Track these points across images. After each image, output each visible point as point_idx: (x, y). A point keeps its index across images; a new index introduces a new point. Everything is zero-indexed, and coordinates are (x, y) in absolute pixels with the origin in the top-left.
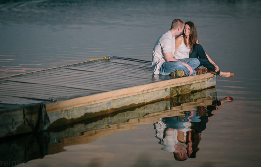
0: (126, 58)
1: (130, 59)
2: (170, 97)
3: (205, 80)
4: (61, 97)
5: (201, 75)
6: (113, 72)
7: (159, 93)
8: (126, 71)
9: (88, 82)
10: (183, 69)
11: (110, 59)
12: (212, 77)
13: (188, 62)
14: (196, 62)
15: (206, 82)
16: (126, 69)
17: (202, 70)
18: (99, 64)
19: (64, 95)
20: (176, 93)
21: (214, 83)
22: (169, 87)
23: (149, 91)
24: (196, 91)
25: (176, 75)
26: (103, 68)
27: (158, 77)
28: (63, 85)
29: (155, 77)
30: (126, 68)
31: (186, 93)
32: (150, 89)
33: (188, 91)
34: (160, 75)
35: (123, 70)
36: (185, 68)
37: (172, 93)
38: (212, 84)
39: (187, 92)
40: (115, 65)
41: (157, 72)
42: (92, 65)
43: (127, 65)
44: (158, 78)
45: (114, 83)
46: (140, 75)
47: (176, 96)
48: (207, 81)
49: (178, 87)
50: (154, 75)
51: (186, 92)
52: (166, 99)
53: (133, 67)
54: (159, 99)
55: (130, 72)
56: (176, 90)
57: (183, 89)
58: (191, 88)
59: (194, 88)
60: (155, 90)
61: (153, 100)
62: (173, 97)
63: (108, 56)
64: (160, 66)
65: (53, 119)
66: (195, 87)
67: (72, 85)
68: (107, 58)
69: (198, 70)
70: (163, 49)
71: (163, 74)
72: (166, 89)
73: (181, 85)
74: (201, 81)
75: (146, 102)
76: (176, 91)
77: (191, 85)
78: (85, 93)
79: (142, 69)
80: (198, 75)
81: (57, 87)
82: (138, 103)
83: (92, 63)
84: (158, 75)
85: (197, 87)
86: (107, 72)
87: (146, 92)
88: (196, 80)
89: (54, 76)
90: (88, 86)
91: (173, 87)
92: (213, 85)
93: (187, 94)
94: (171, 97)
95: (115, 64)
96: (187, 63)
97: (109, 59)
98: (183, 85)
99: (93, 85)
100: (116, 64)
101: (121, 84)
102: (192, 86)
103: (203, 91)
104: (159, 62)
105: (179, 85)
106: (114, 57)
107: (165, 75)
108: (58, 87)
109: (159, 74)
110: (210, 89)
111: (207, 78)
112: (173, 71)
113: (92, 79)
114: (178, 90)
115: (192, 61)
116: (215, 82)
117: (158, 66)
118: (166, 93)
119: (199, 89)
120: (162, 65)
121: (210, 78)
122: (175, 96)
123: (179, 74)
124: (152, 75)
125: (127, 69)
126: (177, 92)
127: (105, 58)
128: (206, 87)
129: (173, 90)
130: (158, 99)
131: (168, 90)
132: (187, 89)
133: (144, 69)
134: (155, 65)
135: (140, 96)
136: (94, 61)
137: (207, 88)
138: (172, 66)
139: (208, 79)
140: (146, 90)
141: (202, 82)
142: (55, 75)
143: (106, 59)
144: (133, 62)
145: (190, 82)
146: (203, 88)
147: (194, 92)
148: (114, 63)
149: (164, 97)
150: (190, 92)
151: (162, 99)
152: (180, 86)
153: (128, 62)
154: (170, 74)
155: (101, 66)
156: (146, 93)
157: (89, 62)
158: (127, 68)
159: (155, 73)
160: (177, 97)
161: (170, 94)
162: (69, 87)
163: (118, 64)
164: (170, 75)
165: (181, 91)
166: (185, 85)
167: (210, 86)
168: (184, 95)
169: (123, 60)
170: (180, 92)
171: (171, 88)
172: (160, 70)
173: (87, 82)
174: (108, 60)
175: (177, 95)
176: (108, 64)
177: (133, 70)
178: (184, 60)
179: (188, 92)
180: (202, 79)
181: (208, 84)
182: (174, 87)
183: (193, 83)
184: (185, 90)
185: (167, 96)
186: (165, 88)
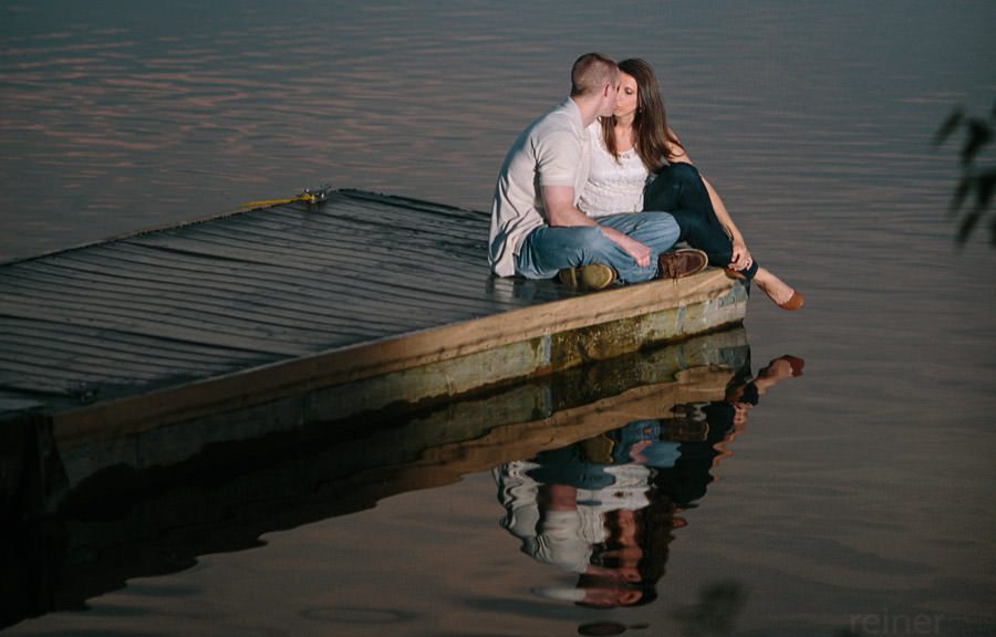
0: (392, 197)
1: (405, 203)
2: (549, 371)
3: (701, 299)
4: (116, 381)
5: (681, 281)
6: (332, 267)
7: (505, 359)
8: (386, 259)
9: (229, 313)
10: (607, 259)
11: (325, 202)
12: (729, 287)
13: (632, 226)
14: (665, 228)
15: (703, 307)
16: (385, 251)
17: (684, 260)
18: (277, 227)
19: (126, 374)
20: (578, 354)
21: (738, 310)
22: (548, 333)
23: (464, 352)
24: (663, 344)
25: (580, 279)
26: (292, 244)
27: (511, 289)
28: (124, 323)
29: (497, 286)
30: (385, 243)
31: (617, 353)
32: (472, 344)
33: (629, 345)
34: (518, 279)
35: (371, 256)
36: (616, 252)
37: (558, 354)
38: (731, 315)
39: (623, 347)
40: (343, 231)
41: (506, 267)
42: (251, 230)
43: (390, 230)
44: (510, 295)
45: (329, 316)
46: (438, 280)
47: (578, 366)
48: (708, 302)
49: (584, 331)
50: (497, 280)
51: (618, 348)
52: (536, 379)
53: (413, 241)
54: (507, 380)
55: (400, 265)
56: (580, 345)
57: (606, 336)
58: (643, 332)
59: (653, 332)
60: (492, 343)
61: (480, 382)
62: (564, 371)
63: (319, 188)
64: (518, 242)
65: (79, 468)
66: (656, 328)
67: (159, 325)
68: (313, 198)
69: (669, 261)
70: (543, 170)
71: (532, 273)
72: (535, 342)
73: (599, 321)
74: (682, 304)
75: (451, 394)
76: (576, 347)
77: (638, 319)
78: (208, 363)
79: (450, 251)
80: (671, 280)
81: (103, 334)
82: (421, 400)
83: (251, 219)
84: (510, 278)
85: (667, 327)
86: (308, 267)
87: (453, 354)
88: (660, 301)
89: (94, 282)
90: (226, 330)
91: (565, 332)
92: (735, 318)
93: (623, 355)
94: (556, 370)
95: (341, 227)
96: (627, 234)
97: (320, 203)
98: (608, 324)
99: (242, 324)
100: (346, 224)
101: (355, 323)
102: (643, 324)
103: (692, 343)
104: (515, 227)
105: (591, 322)
106: (341, 190)
107: (536, 278)
108: (107, 335)
109: (513, 273)
110: (722, 335)
111: (708, 290)
112: (567, 266)
113: (245, 298)
114: (584, 341)
115: (646, 224)
116: (742, 306)
117: (513, 239)
118: (536, 355)
119: (675, 336)
120: (528, 237)
121: (720, 290)
122: (572, 368)
123: (593, 277)
124: (485, 278)
125: (390, 248)
126: (581, 348)
127: (307, 197)
128: (707, 327)
129: (563, 343)
130: (504, 380)
131: (543, 343)
132: (624, 338)
133: (459, 249)
134: (502, 236)
135: (429, 369)
136: (261, 209)
137: (710, 329)
138: (564, 246)
139: (713, 295)
140: (455, 348)
141: (689, 306)
142: (99, 278)
143: (308, 202)
144: (419, 214)
145: (636, 308)
146: (692, 330)
147: (652, 348)
148: (341, 222)
149: (526, 371)
150: (637, 347)
151: (518, 378)
152: (594, 328)
153: (396, 217)
154: (557, 276)
155: (284, 235)
156: (454, 358)
157: (240, 214)
158: (388, 243)
159: (499, 269)
160: (579, 372)
161: (551, 360)
162: (149, 332)
163: (355, 226)
164: (557, 279)
165: (600, 345)
166: (617, 321)
167: (722, 322)
168: (611, 360)
169: (381, 207)
170: (592, 348)
171: (554, 337)
172: (518, 259)
173: (221, 311)
174: (317, 208)
175: (579, 360)
176: (315, 226)
177: (412, 256)
178: (615, 222)
179: (627, 350)
180: (687, 297)
181: (712, 316)
182: (571, 331)
183: (647, 314)
184: (616, 341)
185: (537, 369)
186: (531, 336)
